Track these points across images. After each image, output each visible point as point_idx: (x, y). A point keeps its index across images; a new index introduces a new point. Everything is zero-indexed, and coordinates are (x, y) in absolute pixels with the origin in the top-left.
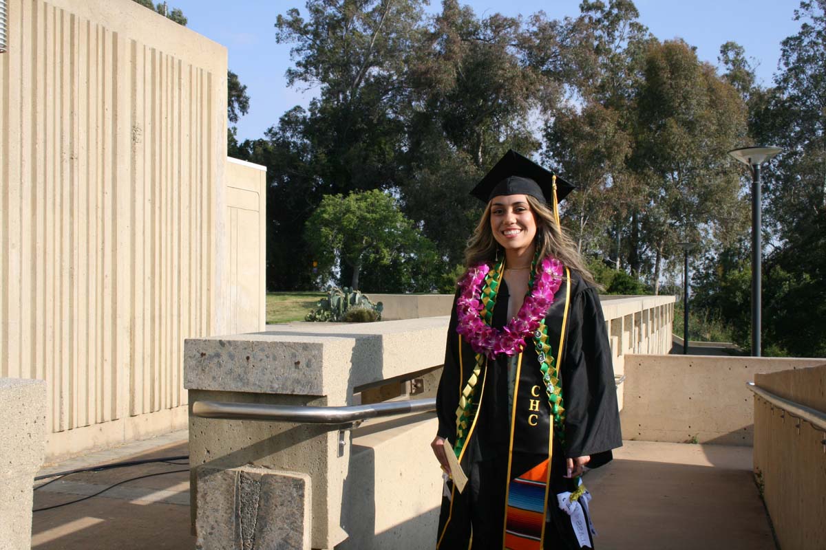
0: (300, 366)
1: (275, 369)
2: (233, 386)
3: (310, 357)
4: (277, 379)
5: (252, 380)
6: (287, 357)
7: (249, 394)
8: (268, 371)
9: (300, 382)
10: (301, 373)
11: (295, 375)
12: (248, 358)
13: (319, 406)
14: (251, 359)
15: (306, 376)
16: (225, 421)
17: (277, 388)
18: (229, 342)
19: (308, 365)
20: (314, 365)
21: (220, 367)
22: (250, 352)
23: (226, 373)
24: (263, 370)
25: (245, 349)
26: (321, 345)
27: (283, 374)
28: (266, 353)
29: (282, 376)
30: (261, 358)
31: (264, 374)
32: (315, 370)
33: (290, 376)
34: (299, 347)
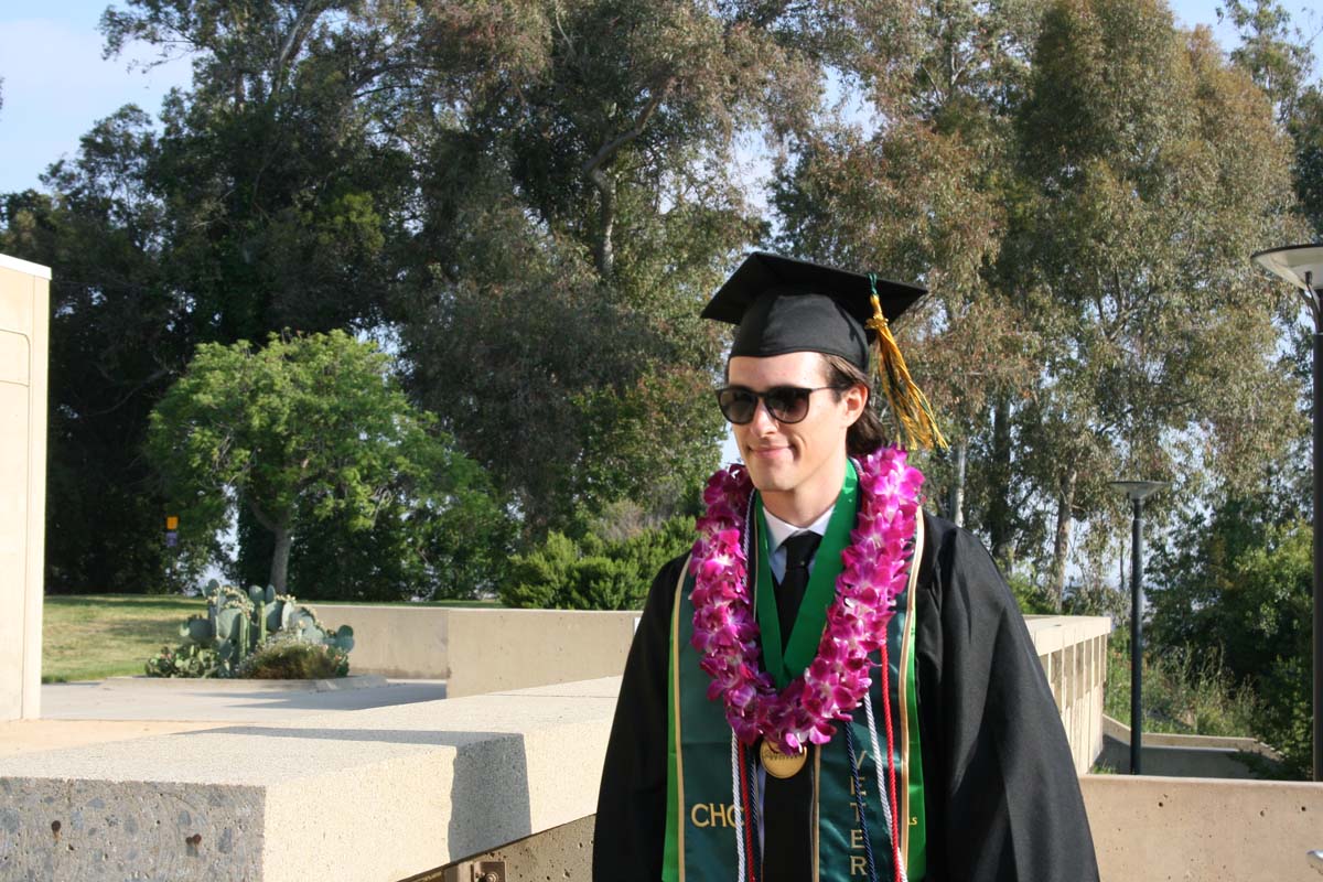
0: (202, 848)
1: (133, 856)
3: (229, 823)
6: (166, 821)
8: (112, 862)
10: (204, 867)
11: (186, 870)
12: (56, 826)
14: (65, 827)
15: (216, 875)
18: (4, 781)
19: (224, 846)
20: (241, 846)
22: (61, 808)
24: (97, 860)
25: (50, 800)
26: (260, 792)
27: (154, 870)
28: (108, 813)
29: (152, 876)
30: (92, 825)
31: (101, 870)
32: (242, 860)
33: (172, 873)
34: (197, 796)
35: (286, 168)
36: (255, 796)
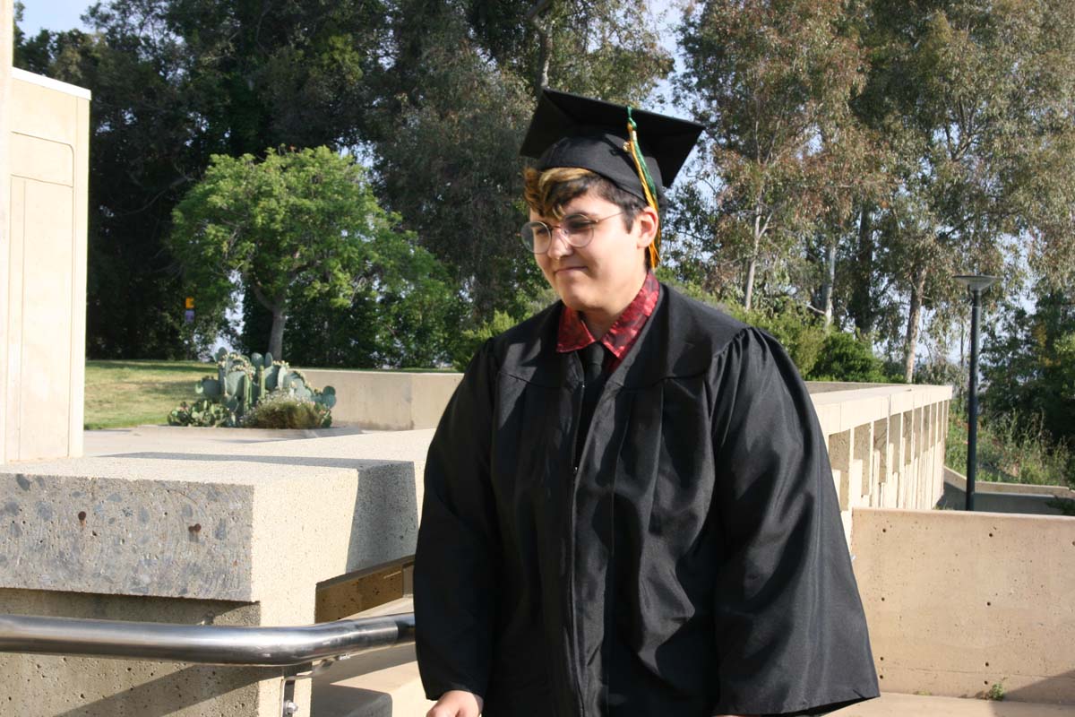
0: (201, 536)
1: (144, 542)
2: (48, 580)
3: (224, 515)
4: (149, 563)
5: (90, 565)
6: (172, 513)
7: (82, 595)
8: (128, 546)
9: (199, 571)
10: (204, 551)
11: (188, 553)
12: (82, 516)
13: (242, 624)
14: (89, 518)
15: (213, 557)
16: (26, 656)
17: (148, 583)
18: (39, 479)
19: (219, 534)
20: (233, 534)
21: (17, 536)
22: (85, 501)
23: (31, 549)
24: (116, 544)
25: (77, 494)
26: (249, 490)
27: (162, 552)
28: (125, 506)
29: (160, 556)
30: (111, 516)
31: (119, 553)
32: (235, 545)
33: (177, 556)
34: (199, 493)
35: (284, 13)
36: (245, 493)
